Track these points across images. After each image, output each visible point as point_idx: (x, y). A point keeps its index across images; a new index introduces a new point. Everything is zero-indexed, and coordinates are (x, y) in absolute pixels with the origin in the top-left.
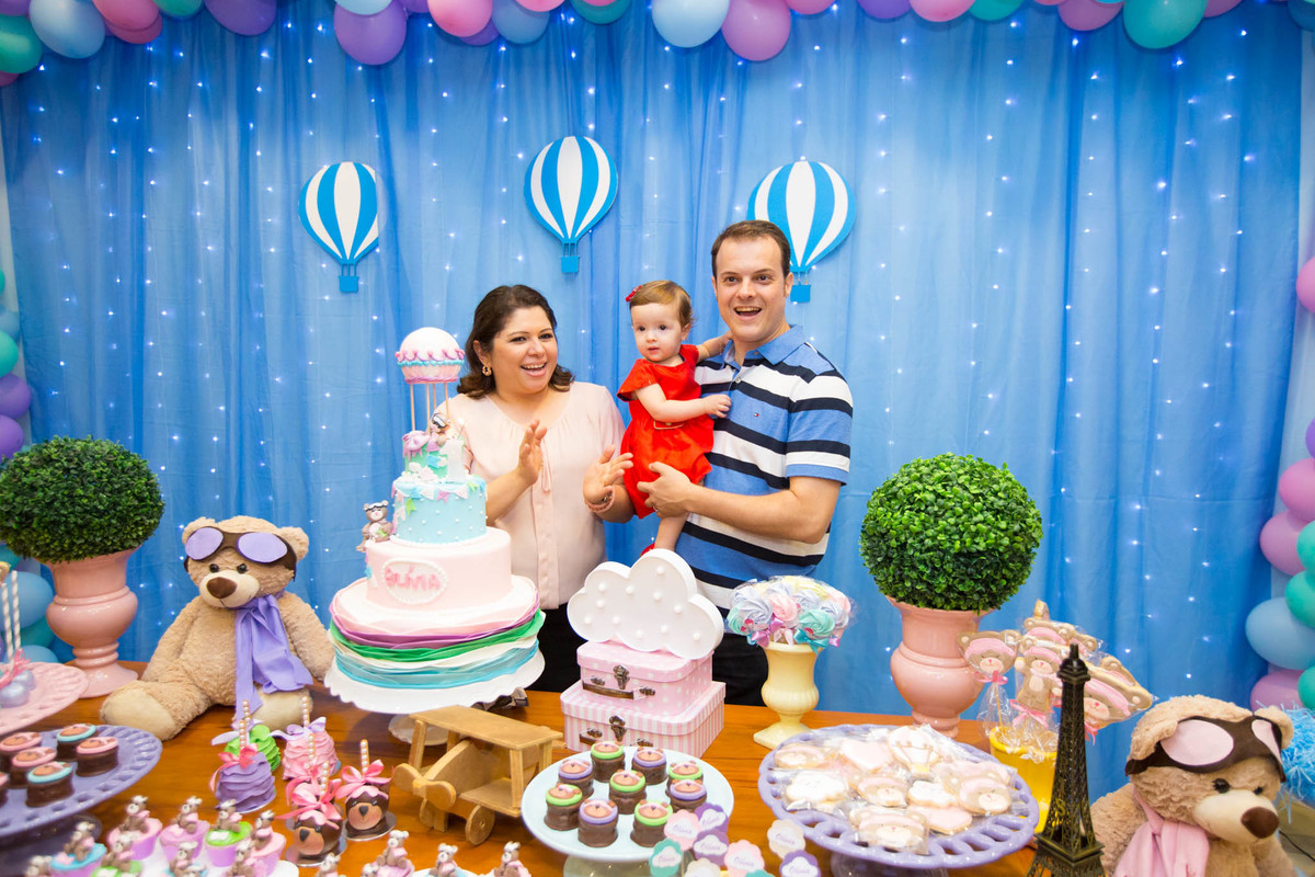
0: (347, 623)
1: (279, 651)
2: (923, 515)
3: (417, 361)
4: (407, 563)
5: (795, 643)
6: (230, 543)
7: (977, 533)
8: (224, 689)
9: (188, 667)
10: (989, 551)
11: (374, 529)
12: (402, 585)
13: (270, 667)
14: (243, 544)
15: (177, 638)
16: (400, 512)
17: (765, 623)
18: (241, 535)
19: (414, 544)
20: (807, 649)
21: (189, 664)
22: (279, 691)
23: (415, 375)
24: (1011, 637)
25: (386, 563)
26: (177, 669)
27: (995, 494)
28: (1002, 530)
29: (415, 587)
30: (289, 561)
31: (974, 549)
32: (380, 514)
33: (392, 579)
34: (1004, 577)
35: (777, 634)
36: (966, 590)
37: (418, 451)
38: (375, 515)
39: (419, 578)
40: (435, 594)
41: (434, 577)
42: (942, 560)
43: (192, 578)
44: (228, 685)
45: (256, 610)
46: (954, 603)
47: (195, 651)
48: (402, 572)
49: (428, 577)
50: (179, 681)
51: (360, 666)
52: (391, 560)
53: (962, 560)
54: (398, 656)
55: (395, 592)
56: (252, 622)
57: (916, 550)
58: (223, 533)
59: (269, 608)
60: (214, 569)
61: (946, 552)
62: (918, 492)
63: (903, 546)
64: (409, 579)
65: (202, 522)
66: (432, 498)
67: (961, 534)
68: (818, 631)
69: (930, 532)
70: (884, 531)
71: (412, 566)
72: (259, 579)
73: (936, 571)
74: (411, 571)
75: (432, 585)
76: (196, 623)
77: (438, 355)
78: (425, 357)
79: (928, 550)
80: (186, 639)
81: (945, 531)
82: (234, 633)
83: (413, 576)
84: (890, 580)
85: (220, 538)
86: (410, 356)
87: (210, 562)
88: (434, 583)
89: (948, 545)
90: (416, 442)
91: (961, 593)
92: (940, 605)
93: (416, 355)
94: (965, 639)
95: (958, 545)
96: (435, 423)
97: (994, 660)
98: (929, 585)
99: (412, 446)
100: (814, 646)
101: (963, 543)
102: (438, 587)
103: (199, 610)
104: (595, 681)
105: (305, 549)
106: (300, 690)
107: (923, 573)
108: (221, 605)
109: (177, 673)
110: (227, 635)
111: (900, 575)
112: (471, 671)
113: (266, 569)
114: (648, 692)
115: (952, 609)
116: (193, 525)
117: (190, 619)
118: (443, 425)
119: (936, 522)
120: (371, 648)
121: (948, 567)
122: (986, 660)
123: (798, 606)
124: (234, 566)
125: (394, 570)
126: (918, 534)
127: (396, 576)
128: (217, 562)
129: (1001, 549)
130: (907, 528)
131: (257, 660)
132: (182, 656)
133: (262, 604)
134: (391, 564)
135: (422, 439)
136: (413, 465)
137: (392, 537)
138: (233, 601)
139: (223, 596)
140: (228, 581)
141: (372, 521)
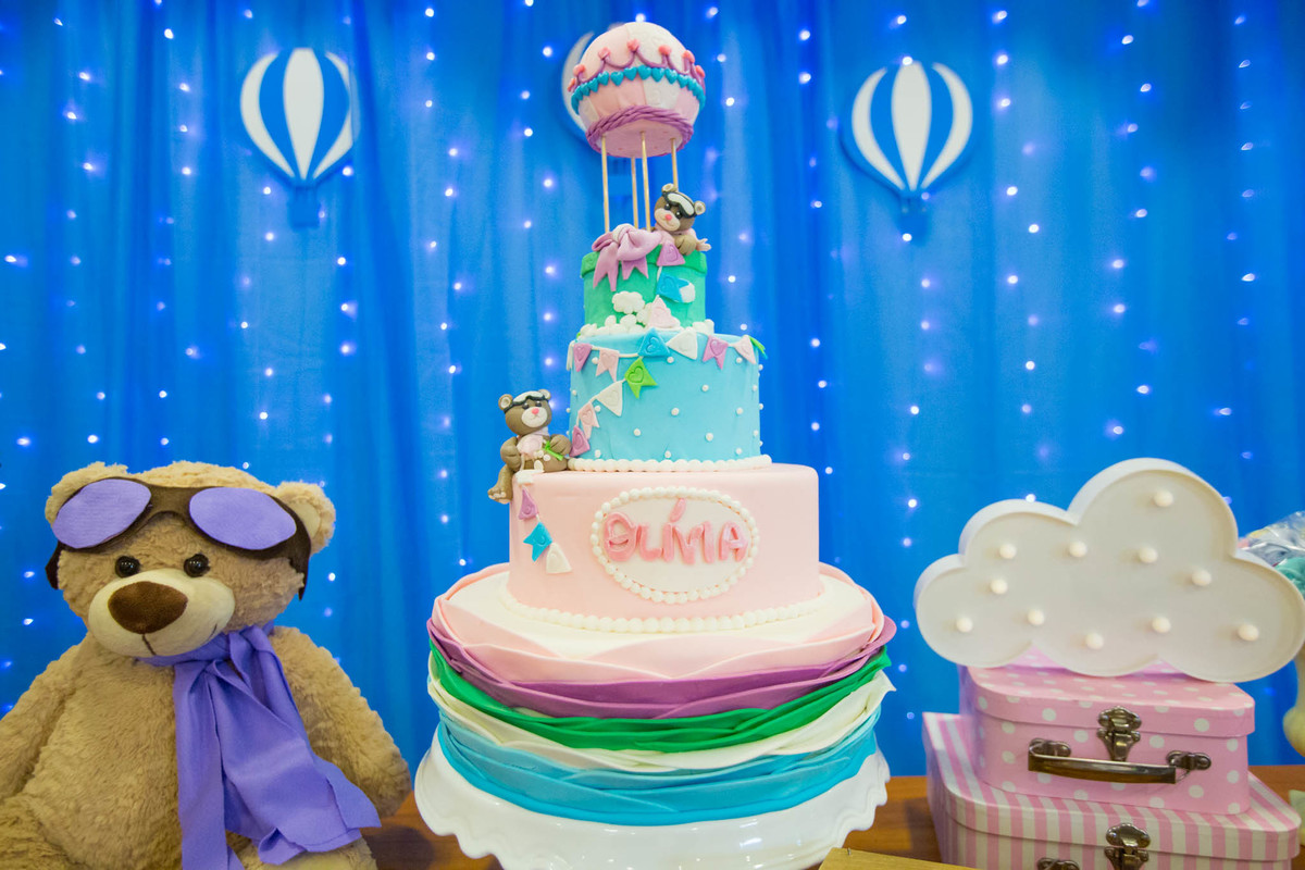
0: (513, 661)
1: (293, 754)
3: (638, 66)
4: (667, 496)
6: (168, 508)
8: (142, 856)
9: (44, 810)
11: (529, 445)
12: (652, 556)
13: (275, 793)
14: (199, 509)
15: (20, 742)
16: (597, 402)
18: (192, 491)
19: (652, 464)
21: (50, 801)
22: (304, 854)
23: (625, 104)
25: (607, 505)
26: (16, 821)
29: (688, 559)
30: (296, 549)
32: (543, 414)
33: (626, 539)
37: (633, 264)
38: (530, 417)
39: (697, 532)
40: (732, 570)
41: (731, 530)
43: (67, 596)
44: (152, 846)
45: (227, 659)
47: (67, 770)
48: (654, 521)
50: (18, 854)
51: (558, 773)
52: (624, 495)
54: (671, 736)
55: (634, 571)
58: (152, 488)
59: (254, 653)
60: (127, 567)
64: (671, 534)
65: (97, 470)
66: (694, 355)
71: (679, 504)
72: (237, 589)
74: (677, 514)
75: (726, 549)
76: (70, 704)
78: (656, 59)
80: (45, 742)
82: (174, 714)
83: (684, 528)
85: (144, 497)
86: (619, 59)
87: (119, 553)
88: (731, 544)
90: (634, 243)
93: (634, 51)
99: (625, 250)
102: (740, 554)
103: (80, 674)
104: (1048, 748)
105: (329, 526)
106: (351, 846)
108: (143, 651)
109: (13, 832)
113: (251, 564)
114: (1191, 763)
116: (71, 479)
117: (55, 697)
120: (592, 721)
124: (178, 559)
125: (636, 518)
127: (639, 533)
128: (134, 550)
131: (235, 776)
132: (31, 787)
133: (237, 648)
135: (651, 238)
136: (626, 299)
137: (574, 462)
138: (175, 639)
139: (152, 629)
140: (168, 590)
141: (521, 431)
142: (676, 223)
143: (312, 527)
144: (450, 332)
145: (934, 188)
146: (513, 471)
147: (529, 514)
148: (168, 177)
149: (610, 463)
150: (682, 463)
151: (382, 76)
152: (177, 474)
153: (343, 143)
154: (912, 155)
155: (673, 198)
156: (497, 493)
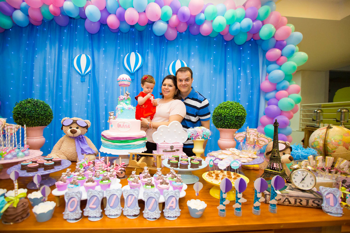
0: (108, 136)
2: (229, 110)
3: (123, 80)
4: (123, 122)
5: (202, 139)
6: (75, 122)
7: (239, 113)
9: (63, 151)
10: (241, 116)
11: (112, 117)
12: (121, 127)
13: (86, 149)
14: (78, 122)
16: (118, 113)
17: (196, 135)
18: (77, 120)
19: (123, 119)
20: (203, 140)
21: (63, 150)
22: (89, 154)
23: (122, 83)
24: (244, 133)
25: (118, 123)
27: (240, 106)
28: (243, 112)
31: (239, 115)
32: (113, 114)
33: (119, 126)
34: (243, 121)
35: (198, 137)
36: (237, 124)
37: (122, 99)
38: (112, 114)
39: (126, 125)
40: (129, 129)
41: (129, 125)
42: (233, 118)
45: (80, 138)
46: (234, 127)
48: (122, 124)
49: (128, 125)
53: (236, 118)
55: (120, 129)
56: (79, 141)
57: (228, 116)
59: (82, 137)
60: (71, 128)
61: (234, 116)
62: (227, 106)
63: (225, 116)
64: (123, 125)
65: (66, 118)
66: (127, 109)
67: (236, 113)
68: (207, 135)
69: (231, 113)
70: (220, 114)
71: (124, 123)
72: (81, 131)
73: (232, 120)
74: (124, 124)
75: (128, 127)
77: (128, 79)
78: (125, 79)
79: (230, 116)
80: (61, 145)
81: (233, 112)
82: (75, 143)
83: (124, 125)
84: (221, 124)
85: (72, 121)
86: (122, 79)
87: (70, 126)
88: (129, 127)
89: (234, 115)
90: (122, 97)
91: (236, 125)
92: (231, 128)
93: (123, 78)
94: (235, 135)
95: (236, 115)
96: (126, 94)
97: (241, 137)
98: (230, 123)
99: (122, 98)
100: (205, 139)
101: (237, 114)
102: (130, 127)
107: (229, 121)
108: (72, 136)
110: (73, 144)
111: (224, 122)
112: (137, 146)
113: (83, 128)
114: (178, 150)
115: (234, 128)
116: (64, 119)
117: (62, 141)
118: (128, 94)
119: (231, 111)
121: (234, 119)
122: (240, 138)
123: (202, 131)
124: (76, 127)
126: (228, 113)
127: (120, 125)
128: (72, 126)
129: (243, 116)
130: (226, 112)
131: (82, 148)
132: (61, 149)
133: (81, 137)
134: (119, 122)
135: (124, 97)
136: (121, 103)
137: (116, 119)
138: (76, 135)
139: (74, 133)
140: (75, 130)
141: (111, 116)
142: (127, 95)
143: (89, 125)
146: (110, 119)
147: (111, 124)
149: (119, 119)
150: (125, 119)
151: (96, 58)
152: (75, 118)
153: (90, 68)
155: (127, 93)
156: (108, 121)
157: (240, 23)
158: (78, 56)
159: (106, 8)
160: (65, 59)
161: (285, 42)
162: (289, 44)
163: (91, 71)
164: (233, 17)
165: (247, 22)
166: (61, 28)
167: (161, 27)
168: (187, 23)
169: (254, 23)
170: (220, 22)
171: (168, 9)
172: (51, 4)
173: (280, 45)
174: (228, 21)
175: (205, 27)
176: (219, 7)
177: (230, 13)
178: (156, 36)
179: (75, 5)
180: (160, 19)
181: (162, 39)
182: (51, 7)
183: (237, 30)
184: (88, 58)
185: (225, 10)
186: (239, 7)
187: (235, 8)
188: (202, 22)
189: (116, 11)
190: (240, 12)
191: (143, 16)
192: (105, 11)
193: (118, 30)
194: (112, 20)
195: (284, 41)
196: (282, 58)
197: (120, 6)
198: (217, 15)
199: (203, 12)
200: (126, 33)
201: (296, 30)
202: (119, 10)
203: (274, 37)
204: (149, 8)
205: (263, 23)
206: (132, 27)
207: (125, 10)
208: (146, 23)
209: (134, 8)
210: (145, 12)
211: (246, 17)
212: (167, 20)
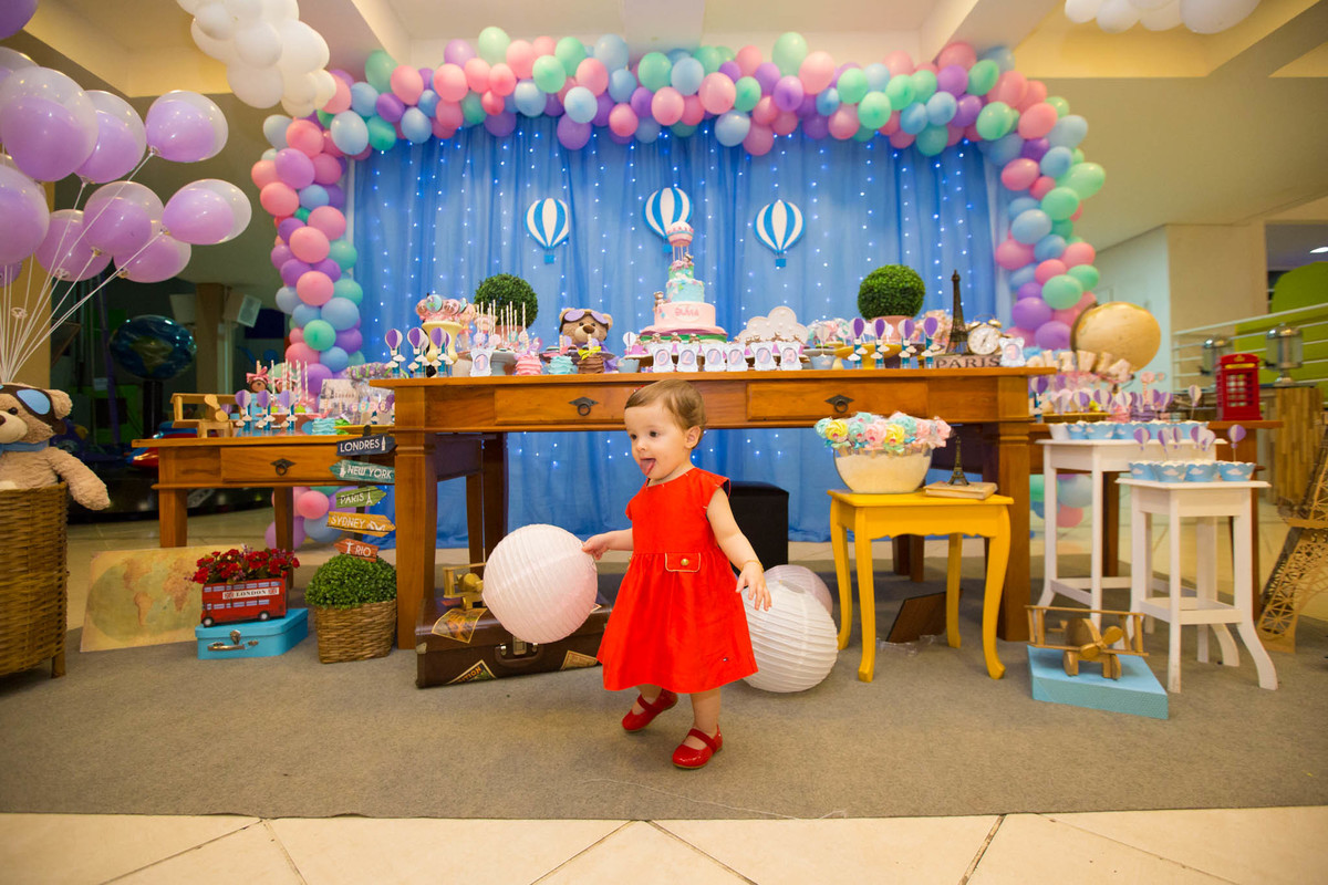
87: (579, 322)
128: (583, 321)
144: (603, 303)
145: (788, 249)
148: (499, 246)
151: (578, 206)
153: (565, 231)
154: (780, 236)
157: (925, 104)
158: (537, 202)
159: (607, 90)
160: (506, 213)
161: (1044, 142)
162: (1054, 146)
163: (570, 235)
164: (906, 93)
165: (942, 101)
166: (495, 142)
167: (734, 126)
168: (797, 113)
169: (962, 103)
170: (876, 106)
171: (751, 85)
172: (486, 91)
173: (1033, 150)
174: (893, 101)
175: (841, 120)
176: (874, 71)
177: (898, 82)
178: (720, 146)
179: (540, 90)
180: (733, 108)
181: (738, 154)
182: (488, 97)
183: (918, 122)
184: (560, 209)
185: (889, 77)
186: (923, 66)
187: (912, 71)
188: (834, 108)
189: (631, 96)
190: (924, 78)
191: (693, 104)
192: (607, 99)
193: (634, 139)
194: (621, 116)
195: (1040, 139)
196: (1043, 182)
197: (639, 85)
198: (869, 91)
199: (833, 85)
200: (648, 145)
201: (1073, 111)
202: (638, 95)
203: (1016, 131)
204: (709, 86)
205: (985, 100)
206: (665, 129)
207: (652, 94)
208: (700, 119)
209: (671, 86)
210: (697, 94)
211: (939, 89)
212: (749, 109)
